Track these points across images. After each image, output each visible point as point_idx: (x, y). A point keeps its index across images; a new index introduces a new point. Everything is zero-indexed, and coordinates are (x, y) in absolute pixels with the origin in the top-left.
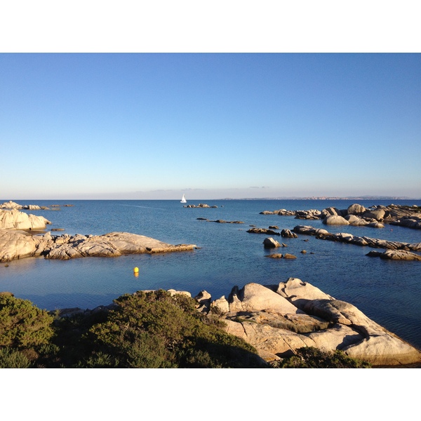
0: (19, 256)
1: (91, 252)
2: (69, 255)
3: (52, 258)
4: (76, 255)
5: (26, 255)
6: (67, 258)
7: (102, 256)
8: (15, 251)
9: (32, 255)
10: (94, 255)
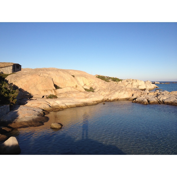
0: (118, 99)
1: (166, 101)
2: (149, 101)
3: (136, 102)
4: (154, 102)
5: (123, 99)
6: (145, 103)
7: (174, 105)
8: (117, 96)
9: (127, 99)
10: (168, 104)
